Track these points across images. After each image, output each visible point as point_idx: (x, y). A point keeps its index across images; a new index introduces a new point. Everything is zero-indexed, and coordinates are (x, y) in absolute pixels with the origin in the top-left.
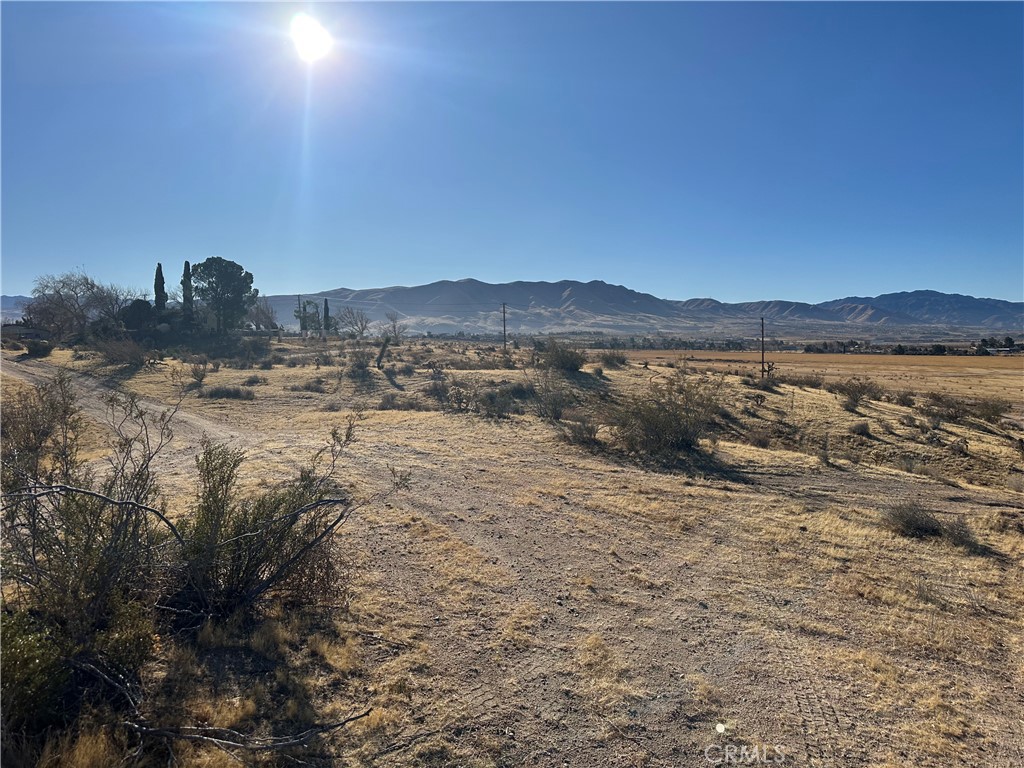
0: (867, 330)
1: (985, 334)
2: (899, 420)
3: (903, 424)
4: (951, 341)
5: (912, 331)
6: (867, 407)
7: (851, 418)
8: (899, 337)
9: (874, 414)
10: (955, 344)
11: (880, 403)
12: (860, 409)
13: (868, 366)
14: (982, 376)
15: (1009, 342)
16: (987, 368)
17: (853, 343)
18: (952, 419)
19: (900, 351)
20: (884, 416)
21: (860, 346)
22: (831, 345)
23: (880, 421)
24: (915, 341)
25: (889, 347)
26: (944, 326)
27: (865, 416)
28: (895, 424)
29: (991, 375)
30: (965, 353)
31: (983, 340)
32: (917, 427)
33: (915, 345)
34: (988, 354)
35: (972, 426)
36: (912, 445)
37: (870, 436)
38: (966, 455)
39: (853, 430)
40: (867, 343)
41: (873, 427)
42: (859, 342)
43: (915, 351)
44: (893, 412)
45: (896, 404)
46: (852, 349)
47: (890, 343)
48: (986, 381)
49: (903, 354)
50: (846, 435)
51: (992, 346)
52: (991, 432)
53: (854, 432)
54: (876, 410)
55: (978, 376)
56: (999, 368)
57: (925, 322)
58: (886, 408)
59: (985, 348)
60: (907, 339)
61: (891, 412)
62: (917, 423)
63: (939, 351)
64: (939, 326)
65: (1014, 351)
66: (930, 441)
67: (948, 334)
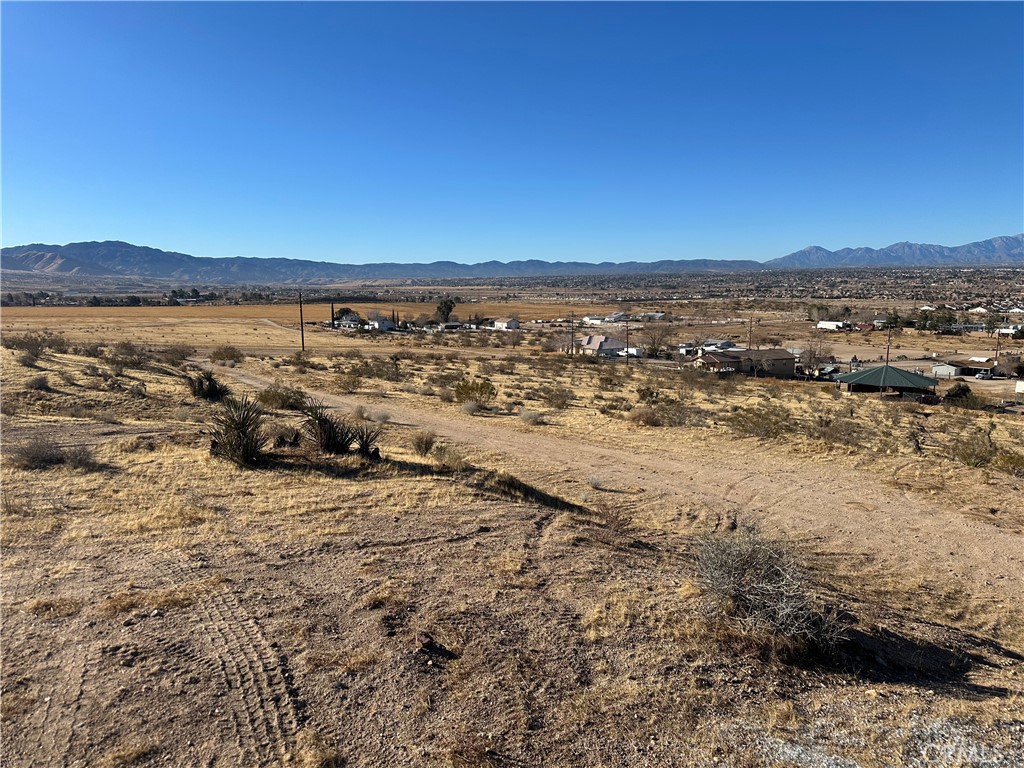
0: (58, 280)
1: (175, 286)
2: (82, 371)
3: (86, 374)
4: (145, 292)
5: (107, 282)
6: (49, 360)
7: (29, 373)
8: (93, 288)
9: (56, 367)
10: (149, 295)
11: (65, 356)
12: (40, 363)
13: (62, 319)
14: (174, 325)
15: (196, 293)
16: (178, 317)
17: (43, 295)
18: (136, 365)
19: (96, 302)
20: (65, 368)
21: (52, 298)
22: (17, 297)
23: (61, 373)
24: (111, 293)
25: (84, 298)
26: (137, 277)
27: (45, 370)
28: (77, 374)
29: (181, 323)
30: (159, 304)
31: (174, 292)
32: (100, 376)
33: (111, 296)
34: (178, 304)
35: (153, 370)
36: (93, 394)
37: (49, 390)
38: (144, 396)
39: (30, 386)
40: (60, 294)
41: (53, 379)
42: (50, 294)
43: (111, 303)
44: (77, 364)
45: (83, 355)
46: (43, 301)
47: (86, 295)
48: (178, 329)
49: (99, 305)
50: (22, 391)
51: (182, 296)
52: (170, 374)
53: (31, 388)
54: (58, 363)
55: (170, 325)
56: (188, 317)
57: (117, 272)
58: (71, 360)
59: (176, 299)
60: (103, 290)
61: (74, 364)
62: (100, 371)
63: (134, 302)
64: (132, 277)
65: (200, 301)
66: (112, 388)
67: (142, 285)
